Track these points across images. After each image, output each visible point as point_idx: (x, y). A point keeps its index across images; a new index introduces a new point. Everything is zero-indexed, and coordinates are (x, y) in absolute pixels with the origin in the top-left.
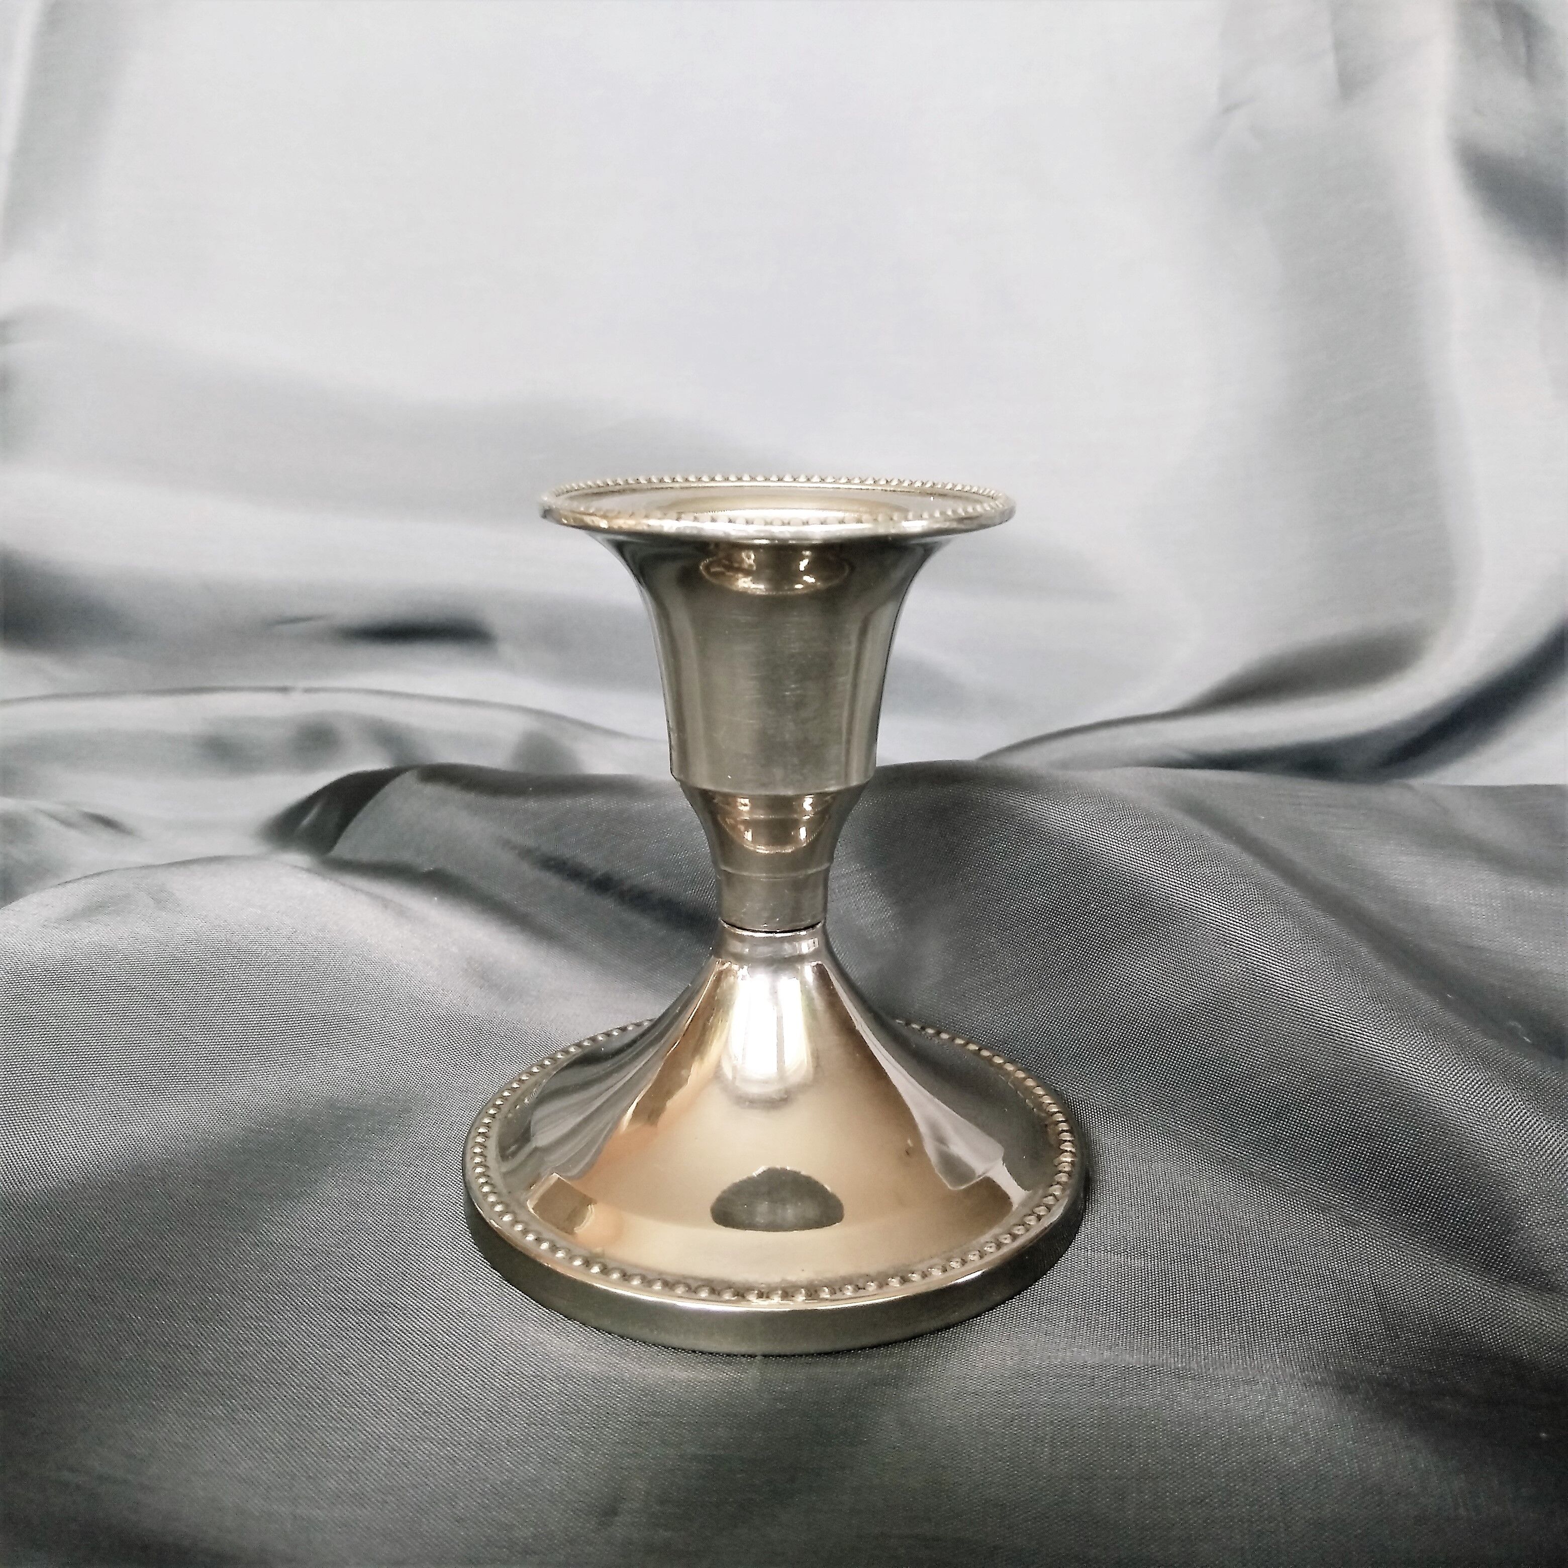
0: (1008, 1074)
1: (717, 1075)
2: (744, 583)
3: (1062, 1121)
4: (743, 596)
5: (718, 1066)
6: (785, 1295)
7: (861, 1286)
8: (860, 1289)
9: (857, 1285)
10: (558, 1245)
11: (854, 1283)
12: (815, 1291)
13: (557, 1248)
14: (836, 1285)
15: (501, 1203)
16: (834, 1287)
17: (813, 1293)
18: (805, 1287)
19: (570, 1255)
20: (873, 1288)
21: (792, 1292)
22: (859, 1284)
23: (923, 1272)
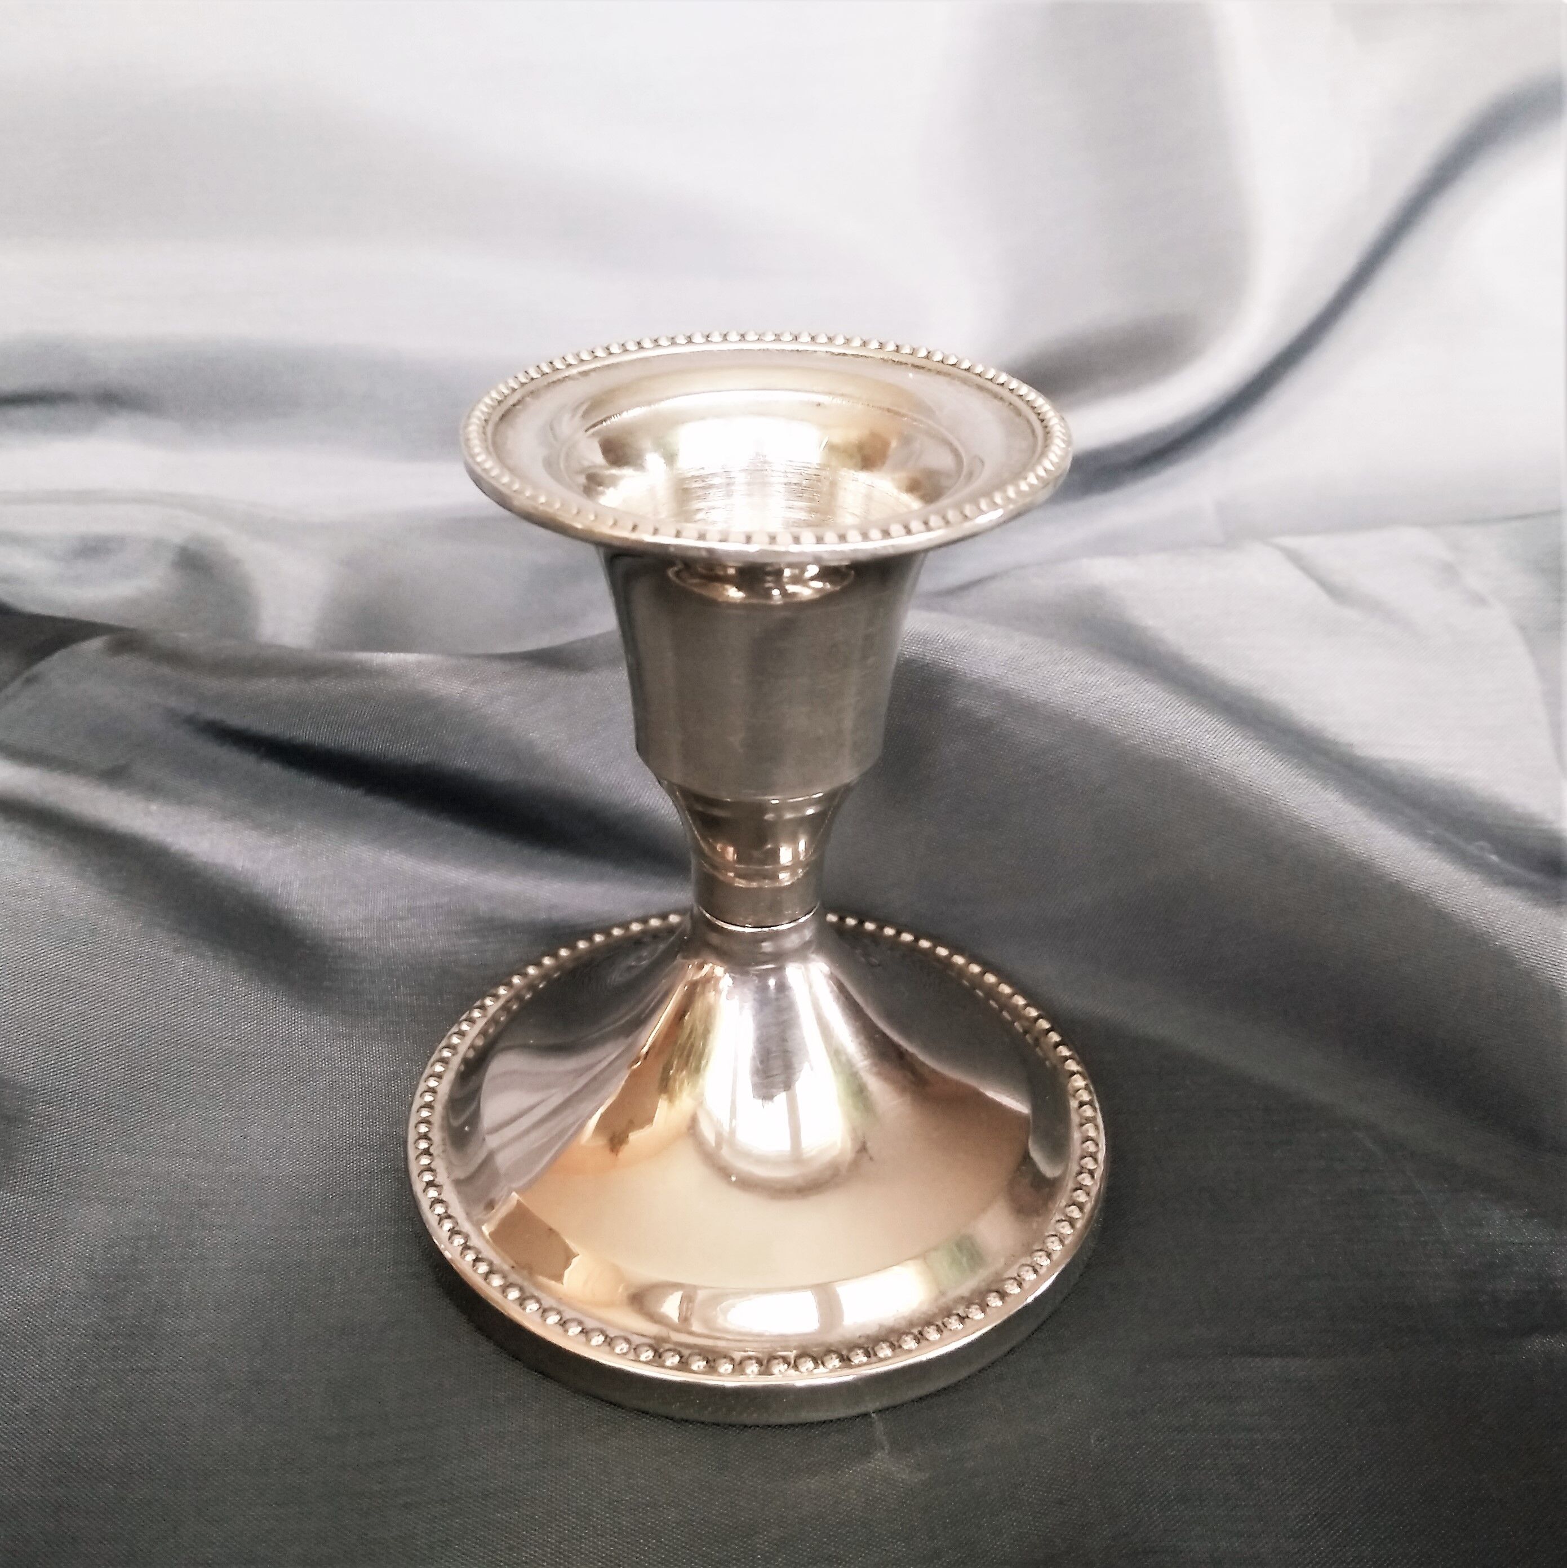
6: (892, 1346)
7: (962, 1314)
8: (964, 1318)
9: (958, 1315)
10: (612, 1336)
11: (955, 1312)
12: (921, 1333)
13: (611, 1339)
14: (937, 1321)
15: (511, 1285)
16: (937, 1323)
17: (919, 1336)
18: (907, 1331)
19: (634, 1347)
20: (976, 1314)
21: (898, 1341)
22: (959, 1312)
23: (1015, 1279)
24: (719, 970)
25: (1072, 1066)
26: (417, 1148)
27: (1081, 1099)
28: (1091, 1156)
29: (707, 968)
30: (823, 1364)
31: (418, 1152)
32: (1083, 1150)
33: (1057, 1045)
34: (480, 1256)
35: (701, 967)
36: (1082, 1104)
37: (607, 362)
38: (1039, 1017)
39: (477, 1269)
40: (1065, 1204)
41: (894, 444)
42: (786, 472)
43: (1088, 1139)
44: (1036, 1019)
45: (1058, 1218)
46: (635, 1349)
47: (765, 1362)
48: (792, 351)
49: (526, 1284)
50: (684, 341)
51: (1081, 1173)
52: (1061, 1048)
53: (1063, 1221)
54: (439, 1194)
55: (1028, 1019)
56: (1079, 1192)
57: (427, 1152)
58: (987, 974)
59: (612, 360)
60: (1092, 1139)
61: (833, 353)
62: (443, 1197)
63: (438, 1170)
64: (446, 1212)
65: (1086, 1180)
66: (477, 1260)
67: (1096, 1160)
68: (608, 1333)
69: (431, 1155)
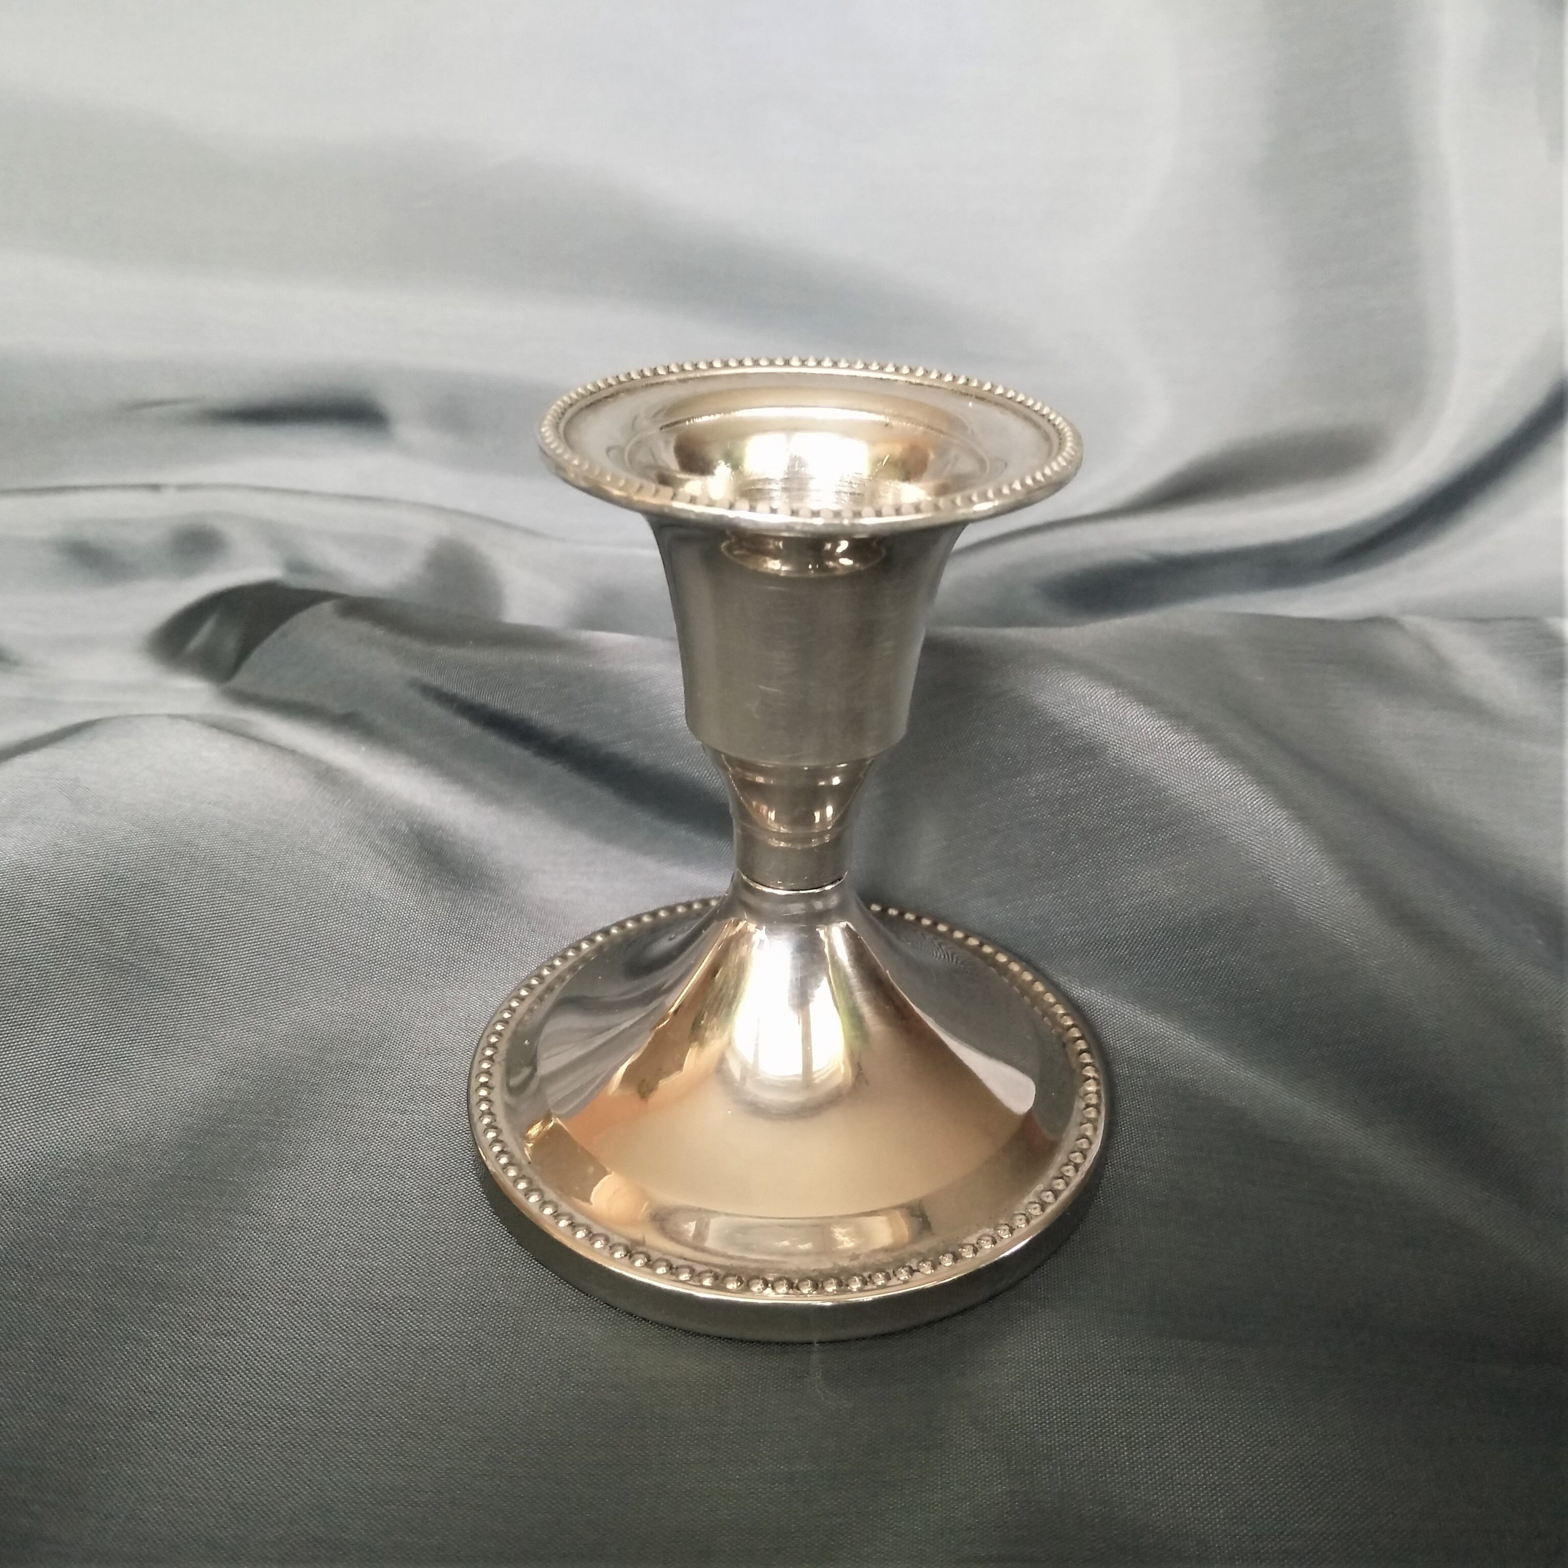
0: (1014, 977)
1: (720, 1068)
2: (774, 565)
3: (1078, 1039)
4: (774, 577)
5: (722, 1060)
6: (840, 1284)
7: (915, 1268)
8: (914, 1271)
9: (910, 1267)
10: (595, 1232)
11: (907, 1264)
12: (870, 1277)
13: (594, 1235)
14: (889, 1269)
15: (523, 1177)
16: (888, 1271)
17: (868, 1279)
18: (858, 1273)
19: (610, 1244)
20: (927, 1269)
21: (847, 1280)
22: (912, 1265)
23: (973, 1245)
24: (752, 927)
25: (1090, 1072)
26: (483, 1054)
27: (1089, 1101)
28: (1081, 1152)
29: (741, 925)
30: (773, 1288)
31: (483, 1057)
32: (1076, 1145)
33: (1082, 1051)
34: (505, 1149)
35: (736, 924)
36: (1088, 1106)
37: (706, 374)
38: (1073, 1026)
39: (499, 1159)
40: (1042, 1188)
41: (932, 456)
42: (851, 483)
43: (1084, 1137)
44: (1069, 1028)
45: (1031, 1200)
46: (611, 1247)
47: (721, 1277)
48: (876, 378)
49: (536, 1178)
50: (782, 363)
51: (1067, 1165)
52: (1085, 1054)
53: (1035, 1203)
54: (489, 1094)
55: (1062, 1026)
56: (1060, 1181)
57: (491, 1059)
58: (1037, 983)
59: (712, 373)
60: (1087, 1138)
61: (911, 383)
62: (492, 1097)
63: (494, 1075)
64: (489, 1109)
65: (1069, 1171)
66: (502, 1152)
67: (1085, 1157)
68: (592, 1230)
69: (493, 1061)
